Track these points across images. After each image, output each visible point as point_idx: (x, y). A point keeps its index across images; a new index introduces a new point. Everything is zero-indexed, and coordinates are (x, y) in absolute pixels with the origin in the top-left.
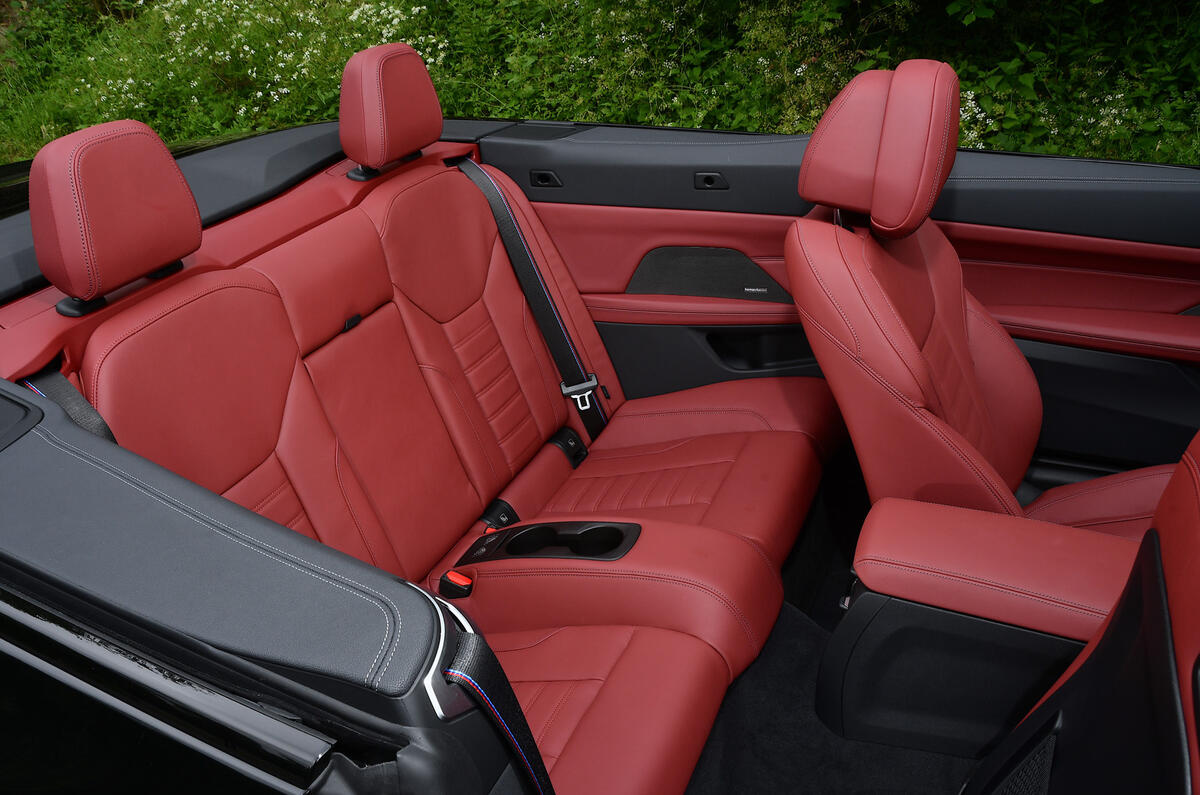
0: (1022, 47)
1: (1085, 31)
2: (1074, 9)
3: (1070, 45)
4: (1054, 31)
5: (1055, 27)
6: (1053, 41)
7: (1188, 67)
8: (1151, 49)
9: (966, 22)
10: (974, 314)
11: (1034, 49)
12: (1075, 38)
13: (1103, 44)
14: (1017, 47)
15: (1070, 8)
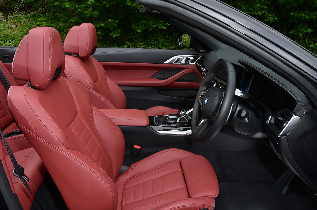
0: (127, 43)
1: (140, 40)
2: (137, 35)
3: (137, 43)
4: (134, 40)
5: (134, 39)
6: (134, 42)
7: (160, 47)
8: (153, 43)
9: (114, 37)
10: (108, 80)
11: (130, 43)
12: (138, 41)
13: (144, 43)
14: (126, 43)
15: (136, 35)
